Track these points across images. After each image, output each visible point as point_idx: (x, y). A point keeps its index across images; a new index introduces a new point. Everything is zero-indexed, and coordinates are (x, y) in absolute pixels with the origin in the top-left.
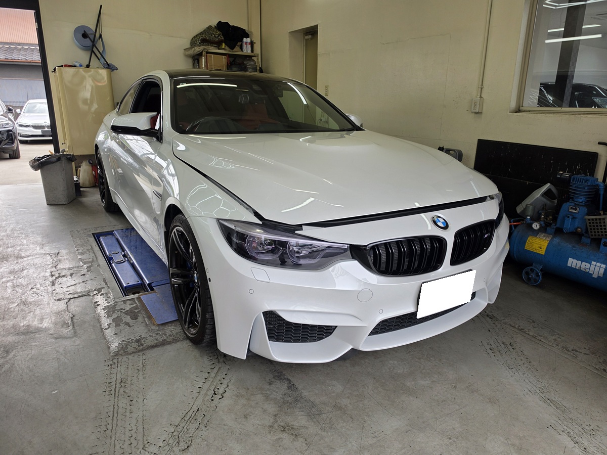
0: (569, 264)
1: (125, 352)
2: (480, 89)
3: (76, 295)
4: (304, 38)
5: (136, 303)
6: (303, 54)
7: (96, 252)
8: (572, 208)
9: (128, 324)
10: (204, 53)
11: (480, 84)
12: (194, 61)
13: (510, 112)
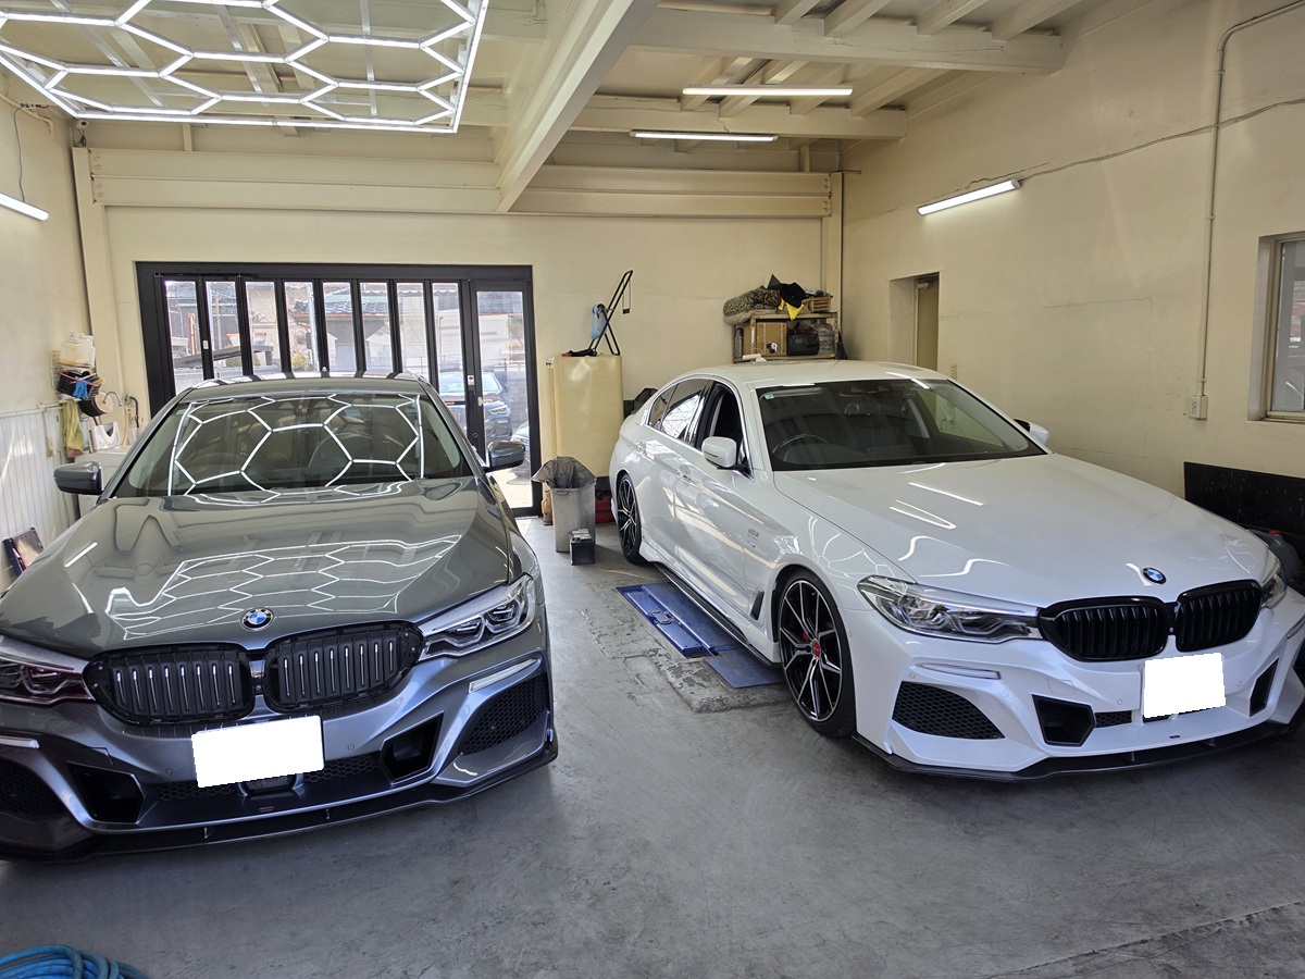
1: (710, 709)
2: (1200, 384)
3: (631, 655)
4: (916, 286)
5: (703, 666)
6: (915, 312)
7: (631, 610)
9: (702, 685)
10: (753, 321)
11: (1201, 375)
12: (735, 332)
13: (1248, 419)
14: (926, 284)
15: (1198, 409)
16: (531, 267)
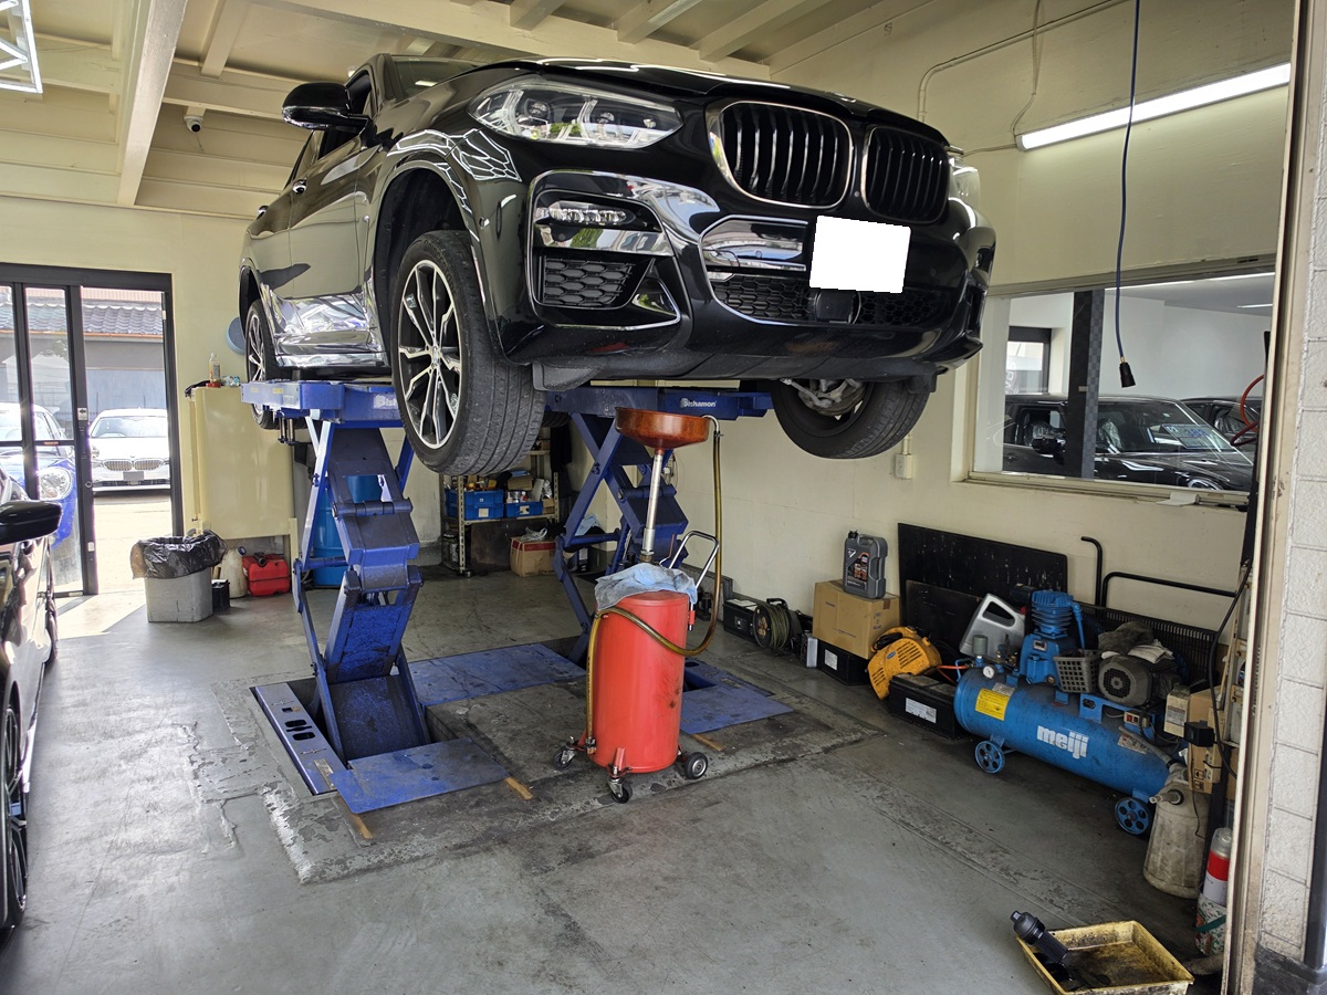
0: (1039, 737)
1: (321, 878)
2: (906, 442)
3: (236, 794)
5: (333, 806)
7: (259, 721)
8: (1037, 644)
9: (323, 838)
16: (170, 275)
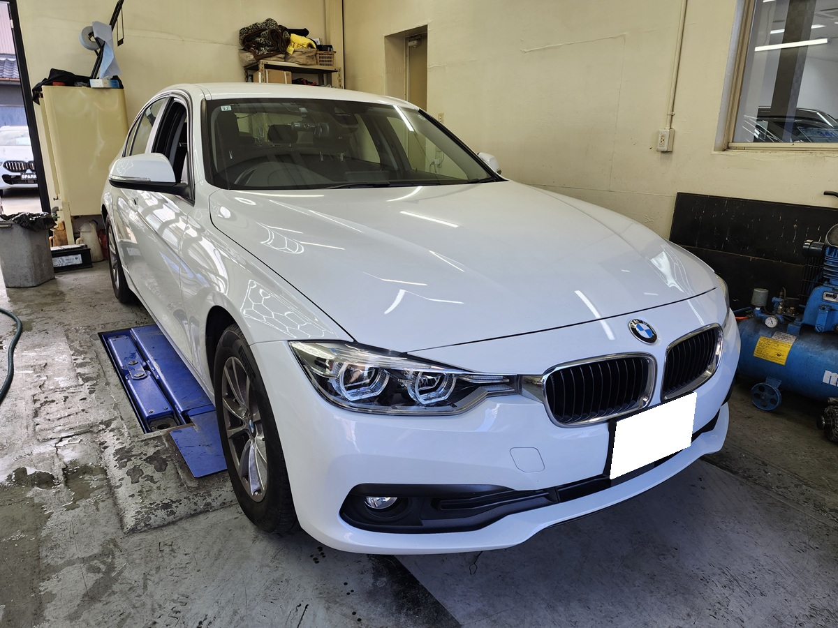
2: (669, 117)
3: (72, 432)
4: (407, 44)
5: (164, 444)
6: (406, 69)
7: (102, 361)
8: (828, 296)
9: (151, 479)
10: (261, 67)
11: (670, 108)
13: (714, 150)
14: (415, 42)
15: (666, 140)
